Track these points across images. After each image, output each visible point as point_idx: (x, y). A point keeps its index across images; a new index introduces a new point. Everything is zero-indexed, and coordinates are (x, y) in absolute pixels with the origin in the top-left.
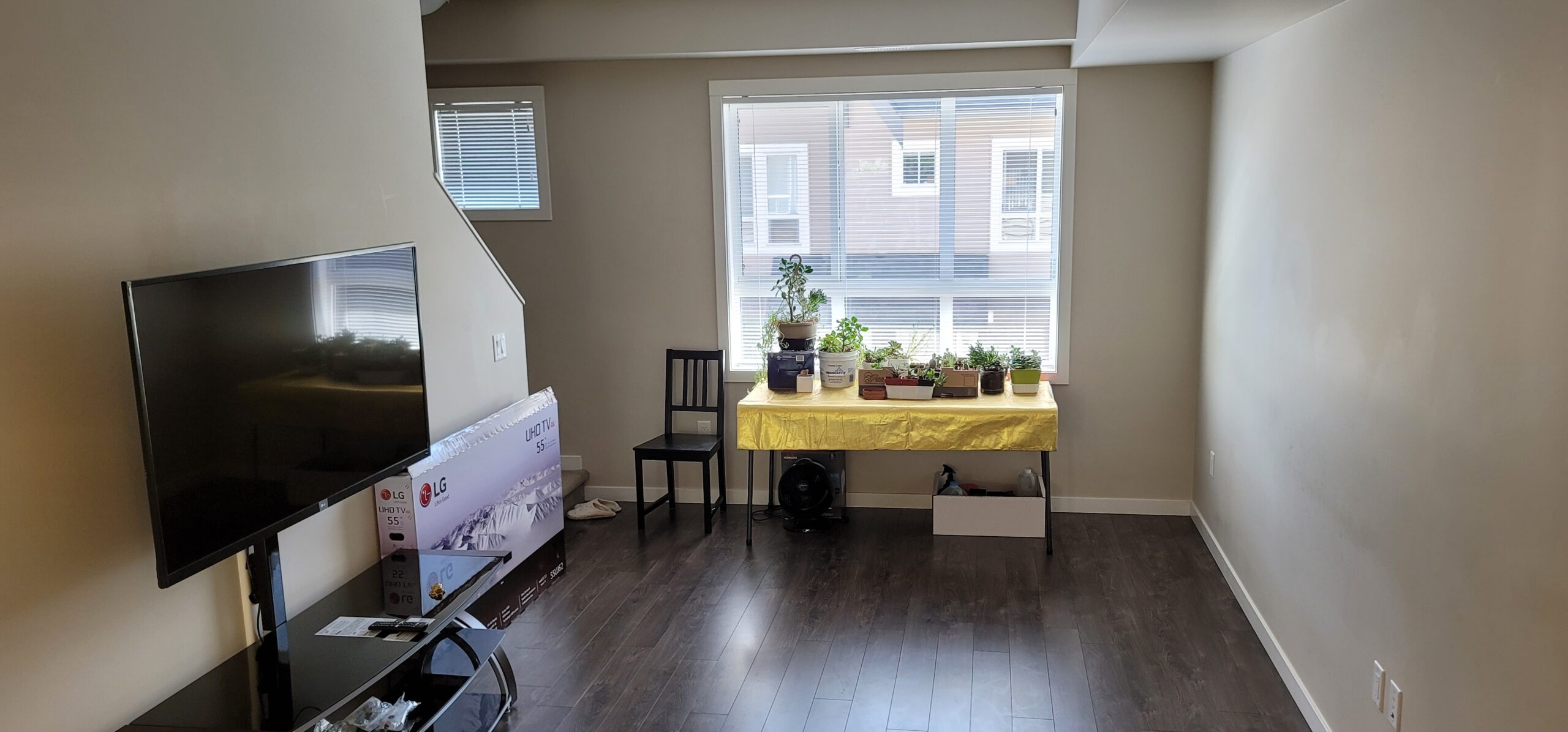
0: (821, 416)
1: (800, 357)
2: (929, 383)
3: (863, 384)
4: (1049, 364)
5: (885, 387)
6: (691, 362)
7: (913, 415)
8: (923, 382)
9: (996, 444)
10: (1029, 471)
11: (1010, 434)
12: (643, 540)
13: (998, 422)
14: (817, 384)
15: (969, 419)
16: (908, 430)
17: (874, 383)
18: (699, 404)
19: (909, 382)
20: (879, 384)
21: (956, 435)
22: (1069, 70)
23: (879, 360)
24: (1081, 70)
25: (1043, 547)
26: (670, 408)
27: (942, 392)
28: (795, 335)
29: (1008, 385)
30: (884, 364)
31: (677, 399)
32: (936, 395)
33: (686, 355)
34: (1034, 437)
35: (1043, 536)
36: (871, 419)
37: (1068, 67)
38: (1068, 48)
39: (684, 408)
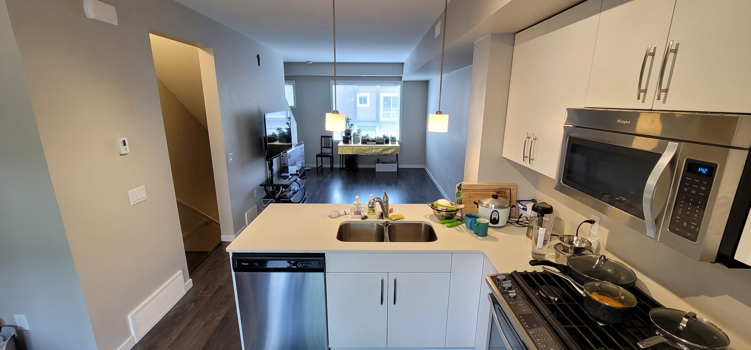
0: (354, 148)
1: (349, 137)
2: (375, 141)
3: (362, 142)
4: (398, 139)
5: (366, 142)
6: (326, 138)
7: (372, 147)
8: (374, 141)
9: (388, 153)
10: (394, 160)
11: (391, 151)
12: (318, 173)
13: (388, 148)
14: (352, 142)
15: (383, 148)
16: (372, 150)
17: (364, 142)
18: (328, 146)
19: (371, 141)
20: (365, 142)
21: (381, 151)
22: (401, 81)
23: (365, 137)
24: (404, 81)
25: (397, 173)
26: (322, 147)
27: (377, 143)
28: (348, 132)
29: (390, 142)
30: (366, 138)
31: (323, 146)
32: (377, 144)
33: (325, 137)
34: (395, 151)
35: (397, 171)
36: (364, 148)
37: (401, 80)
38: (401, 77)
39: (325, 147)
